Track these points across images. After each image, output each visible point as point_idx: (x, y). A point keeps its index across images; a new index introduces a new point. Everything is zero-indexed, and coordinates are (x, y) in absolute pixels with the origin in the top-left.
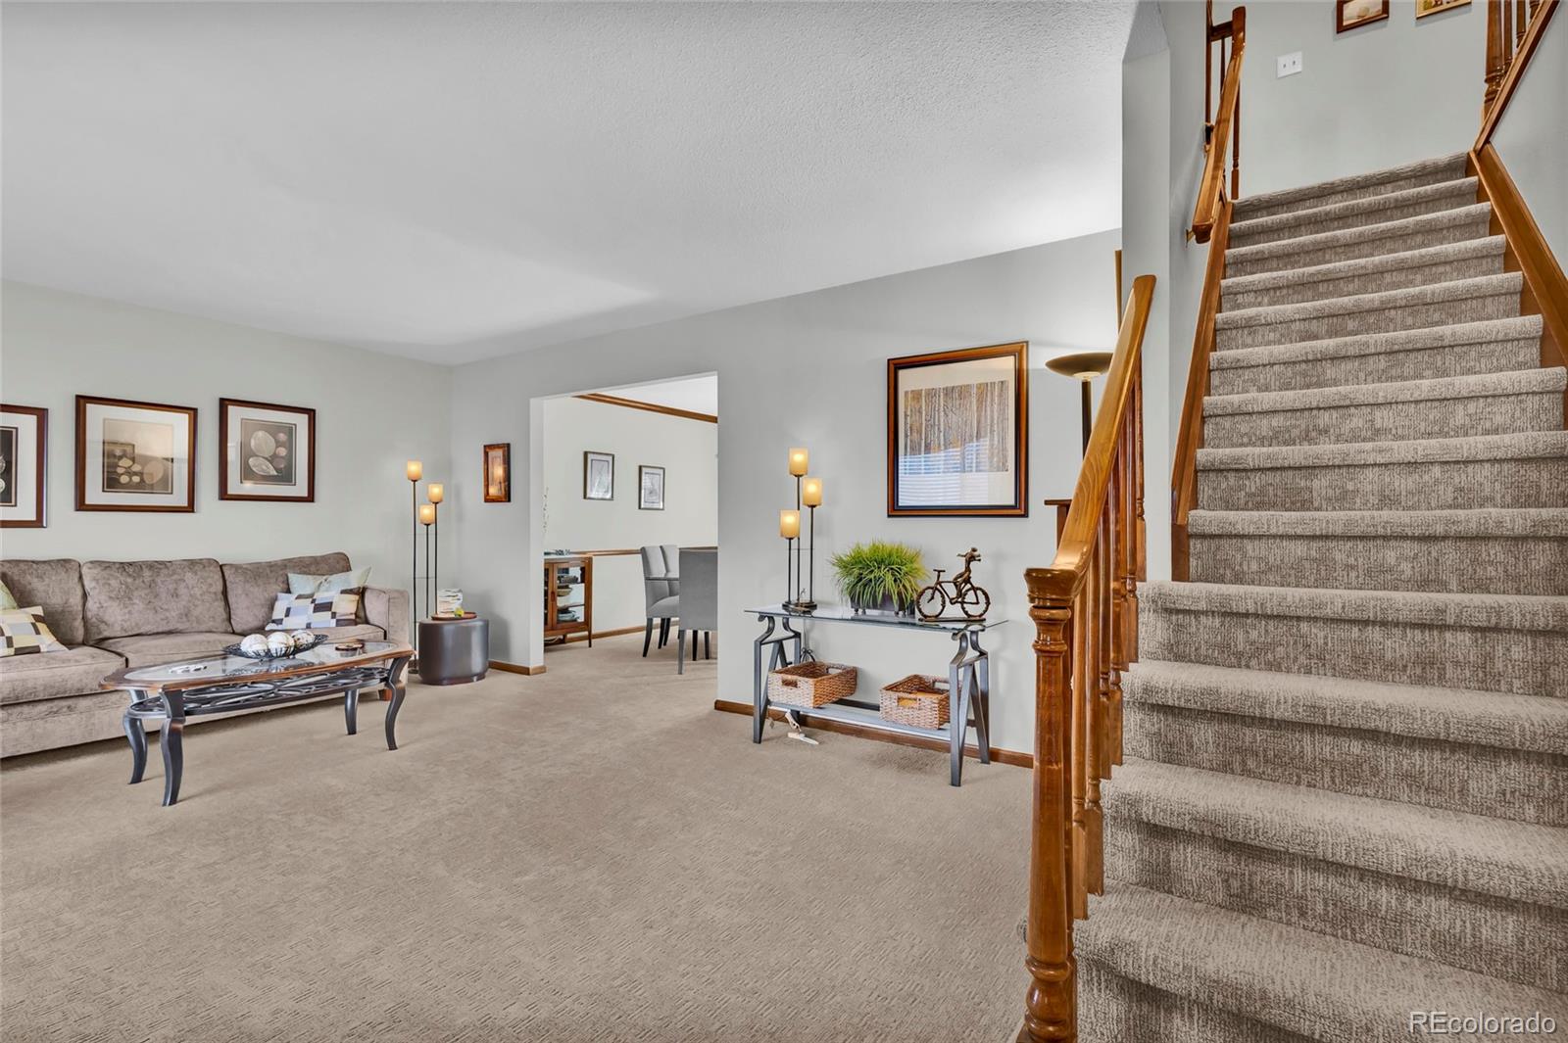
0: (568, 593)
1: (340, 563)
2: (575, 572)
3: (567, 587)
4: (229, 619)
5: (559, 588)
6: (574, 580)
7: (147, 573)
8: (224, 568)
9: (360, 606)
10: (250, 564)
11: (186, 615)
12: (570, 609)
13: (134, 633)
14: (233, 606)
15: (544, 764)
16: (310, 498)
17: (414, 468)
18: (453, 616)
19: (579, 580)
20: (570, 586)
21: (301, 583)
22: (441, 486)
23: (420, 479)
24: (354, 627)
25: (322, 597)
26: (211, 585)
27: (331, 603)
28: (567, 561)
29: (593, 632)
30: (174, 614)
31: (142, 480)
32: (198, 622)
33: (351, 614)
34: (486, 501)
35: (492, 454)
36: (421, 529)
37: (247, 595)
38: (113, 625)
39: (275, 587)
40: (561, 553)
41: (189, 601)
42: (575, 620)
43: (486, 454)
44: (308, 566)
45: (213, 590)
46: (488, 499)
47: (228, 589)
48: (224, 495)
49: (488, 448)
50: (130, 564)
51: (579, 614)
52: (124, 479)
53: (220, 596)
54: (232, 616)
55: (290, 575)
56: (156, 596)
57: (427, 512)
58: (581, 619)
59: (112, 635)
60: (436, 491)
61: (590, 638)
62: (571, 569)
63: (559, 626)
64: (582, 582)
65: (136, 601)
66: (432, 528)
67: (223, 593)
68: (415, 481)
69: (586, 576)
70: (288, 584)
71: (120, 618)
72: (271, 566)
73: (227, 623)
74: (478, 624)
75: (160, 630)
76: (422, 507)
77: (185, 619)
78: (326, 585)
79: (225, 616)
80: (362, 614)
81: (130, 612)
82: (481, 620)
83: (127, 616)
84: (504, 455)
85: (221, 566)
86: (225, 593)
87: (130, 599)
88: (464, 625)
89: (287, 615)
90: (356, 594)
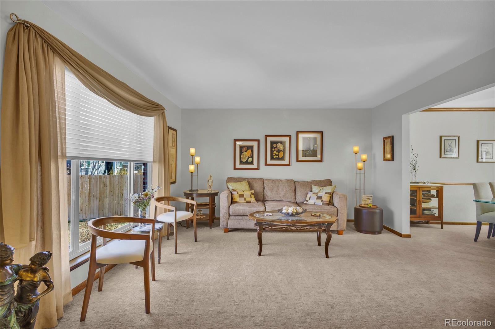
0: (430, 202)
1: (329, 183)
2: (434, 192)
3: (430, 199)
4: (296, 198)
5: (423, 199)
6: (433, 196)
7: (277, 183)
8: (296, 183)
9: (331, 198)
10: (302, 182)
11: (285, 196)
12: (431, 209)
13: (273, 200)
14: (297, 194)
15: (384, 292)
16: (321, 161)
17: (356, 149)
18: (367, 206)
19: (436, 196)
20: (431, 199)
21: (315, 189)
22: (366, 155)
23: (358, 153)
24: (327, 206)
25: (320, 194)
26: (291, 187)
27: (322, 197)
28: (429, 187)
29: (444, 221)
30: (282, 195)
31: (279, 157)
32: (287, 198)
33: (328, 201)
34: (384, 160)
35: (386, 141)
36: (358, 171)
37: (300, 191)
38: (268, 197)
39: (308, 189)
40: (424, 183)
41: (286, 192)
42: (434, 215)
43: (384, 141)
44: (318, 183)
45: (292, 189)
46: (385, 159)
47: (296, 189)
48: (298, 161)
49: (385, 139)
50: (274, 180)
51: (436, 212)
52: (275, 157)
53: (294, 191)
54: (297, 198)
55: (313, 186)
56: (278, 190)
57: (360, 165)
58: (437, 215)
59: (268, 200)
60: (364, 157)
61: (442, 223)
62: (431, 191)
63: (423, 216)
64: (437, 197)
65: (274, 191)
66: (362, 171)
67: (294, 190)
68: (356, 154)
69: (439, 194)
70: (312, 189)
71: (270, 195)
72: (308, 183)
73: (295, 199)
74: (378, 211)
75: (279, 200)
76: (358, 163)
77: (284, 197)
78: (322, 190)
79: (294, 197)
80: (332, 202)
81: (272, 194)
82: (379, 210)
83: (272, 195)
84: (391, 141)
85: (295, 182)
86: (295, 190)
87: (273, 190)
88: (372, 211)
89: (309, 199)
90: (330, 194)
